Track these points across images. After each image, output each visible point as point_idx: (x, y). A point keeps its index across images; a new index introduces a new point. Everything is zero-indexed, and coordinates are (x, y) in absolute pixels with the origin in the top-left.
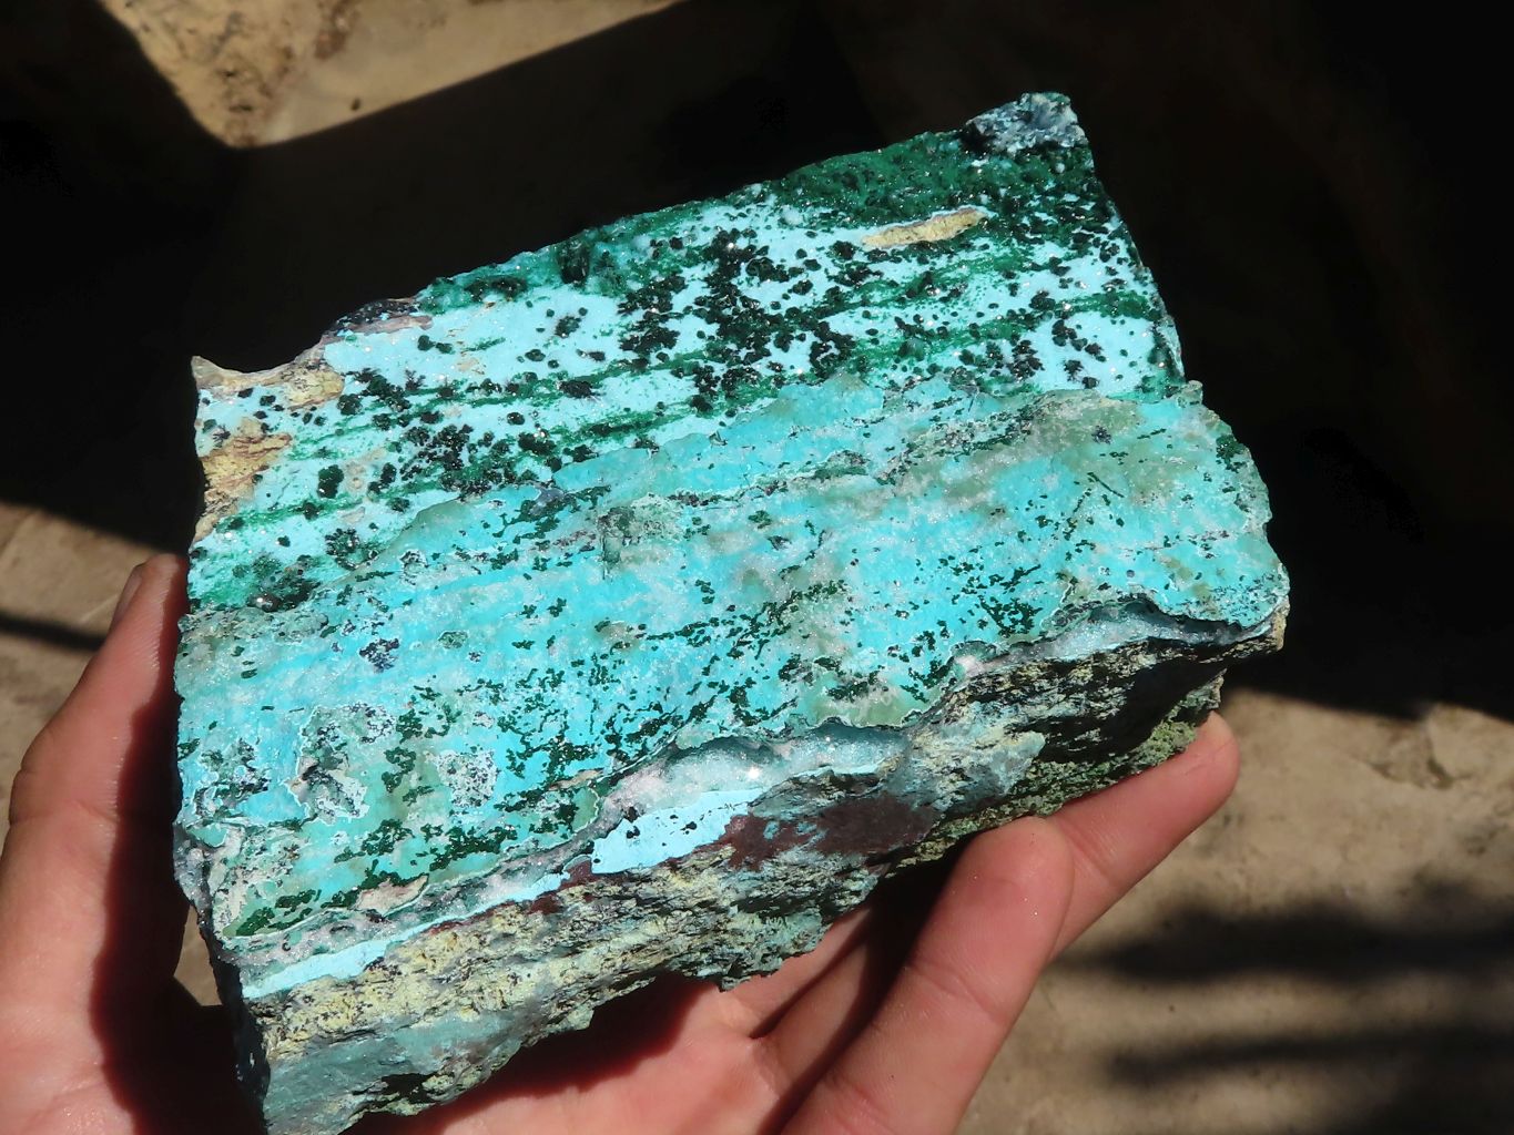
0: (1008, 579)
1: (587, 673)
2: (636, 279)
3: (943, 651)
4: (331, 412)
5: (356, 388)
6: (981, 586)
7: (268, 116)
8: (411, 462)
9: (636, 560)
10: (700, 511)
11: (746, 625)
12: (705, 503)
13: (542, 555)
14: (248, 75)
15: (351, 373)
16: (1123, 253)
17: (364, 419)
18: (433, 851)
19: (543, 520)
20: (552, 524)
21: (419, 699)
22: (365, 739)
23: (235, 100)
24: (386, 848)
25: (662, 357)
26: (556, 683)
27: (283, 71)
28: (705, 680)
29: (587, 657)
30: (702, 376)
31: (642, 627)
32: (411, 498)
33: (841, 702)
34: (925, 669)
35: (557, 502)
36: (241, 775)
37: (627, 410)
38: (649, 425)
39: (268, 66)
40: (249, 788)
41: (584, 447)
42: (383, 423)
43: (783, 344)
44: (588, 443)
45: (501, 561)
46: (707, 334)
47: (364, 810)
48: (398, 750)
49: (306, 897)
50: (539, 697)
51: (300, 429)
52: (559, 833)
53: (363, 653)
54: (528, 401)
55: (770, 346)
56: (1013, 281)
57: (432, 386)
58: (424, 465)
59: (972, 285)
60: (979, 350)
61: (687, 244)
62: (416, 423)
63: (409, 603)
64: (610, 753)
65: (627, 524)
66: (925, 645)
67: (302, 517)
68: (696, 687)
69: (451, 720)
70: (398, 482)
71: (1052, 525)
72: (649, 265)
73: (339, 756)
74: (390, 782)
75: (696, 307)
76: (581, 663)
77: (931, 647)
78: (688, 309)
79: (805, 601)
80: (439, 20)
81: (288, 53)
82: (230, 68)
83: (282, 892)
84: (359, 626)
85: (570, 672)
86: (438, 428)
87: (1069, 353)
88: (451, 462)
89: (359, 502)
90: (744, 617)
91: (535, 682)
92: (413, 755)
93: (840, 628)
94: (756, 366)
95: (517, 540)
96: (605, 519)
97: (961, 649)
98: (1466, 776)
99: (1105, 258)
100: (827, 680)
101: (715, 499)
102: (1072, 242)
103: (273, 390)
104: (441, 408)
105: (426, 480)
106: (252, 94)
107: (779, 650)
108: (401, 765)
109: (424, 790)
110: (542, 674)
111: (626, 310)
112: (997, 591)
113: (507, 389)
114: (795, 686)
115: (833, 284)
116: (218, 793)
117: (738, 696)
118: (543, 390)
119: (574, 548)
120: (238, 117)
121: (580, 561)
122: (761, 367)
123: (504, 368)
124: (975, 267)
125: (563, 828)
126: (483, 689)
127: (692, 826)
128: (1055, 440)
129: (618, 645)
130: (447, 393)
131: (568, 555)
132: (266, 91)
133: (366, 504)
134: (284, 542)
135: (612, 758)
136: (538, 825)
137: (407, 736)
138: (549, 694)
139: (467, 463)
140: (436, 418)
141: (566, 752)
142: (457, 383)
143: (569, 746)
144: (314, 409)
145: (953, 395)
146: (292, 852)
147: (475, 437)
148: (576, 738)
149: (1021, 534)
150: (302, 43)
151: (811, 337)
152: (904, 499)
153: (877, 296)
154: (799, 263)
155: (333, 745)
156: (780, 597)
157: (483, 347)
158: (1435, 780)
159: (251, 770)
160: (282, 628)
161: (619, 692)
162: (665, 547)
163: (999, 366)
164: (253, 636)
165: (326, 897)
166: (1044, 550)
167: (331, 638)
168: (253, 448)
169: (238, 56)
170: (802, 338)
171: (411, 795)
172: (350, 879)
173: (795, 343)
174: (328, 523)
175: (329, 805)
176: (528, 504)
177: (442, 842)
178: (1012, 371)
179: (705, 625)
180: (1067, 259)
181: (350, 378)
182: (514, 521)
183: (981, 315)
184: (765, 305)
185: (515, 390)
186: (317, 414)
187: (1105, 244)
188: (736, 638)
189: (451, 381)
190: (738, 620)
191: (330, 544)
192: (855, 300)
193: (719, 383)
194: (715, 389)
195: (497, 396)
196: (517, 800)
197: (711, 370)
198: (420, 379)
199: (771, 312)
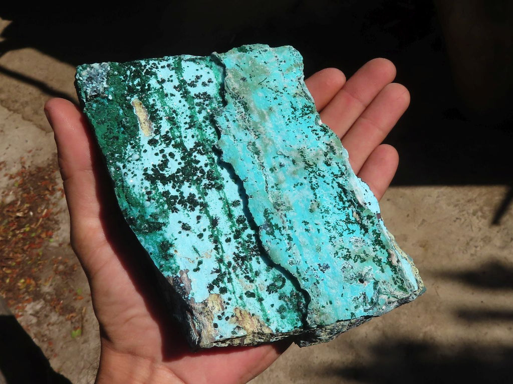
0: (293, 110)
1: (326, 215)
2: (163, 206)
3: (318, 128)
4: (225, 297)
5: (216, 290)
6: (295, 117)
8: (243, 271)
9: (289, 202)
10: (270, 186)
11: (312, 175)
12: (267, 184)
13: (287, 228)
15: (210, 292)
16: (156, 62)
17: (229, 286)
18: (380, 249)
19: (274, 228)
20: (276, 225)
21: (338, 256)
22: (352, 268)
24: (380, 261)
25: (200, 198)
26: (328, 223)
28: (331, 184)
29: (321, 215)
30: (207, 187)
31: (311, 201)
32: (254, 271)
33: (336, 152)
34: (323, 133)
35: (269, 224)
36: (361, 300)
37: (222, 208)
38: (227, 203)
40: (364, 297)
41: (237, 221)
42: (230, 280)
43: (198, 162)
44: (235, 220)
45: (290, 238)
46: (189, 185)
47: (370, 267)
48: (354, 260)
49: (394, 279)
50: (332, 227)
51: (232, 306)
52: (374, 219)
53: (324, 273)
54: (219, 237)
55: (198, 166)
56: (169, 95)
57: (218, 265)
58: (244, 267)
59: (171, 106)
60: (197, 109)
61: (149, 190)
62: (231, 270)
63: (306, 262)
64: (348, 209)
65: (279, 204)
66: (315, 132)
67: (263, 302)
68: (332, 186)
69: (343, 248)
70: (250, 275)
71: (277, 96)
72: (157, 202)
73: (358, 274)
74: (363, 260)
75: (177, 188)
76: (323, 216)
77: (316, 130)
78: (178, 191)
79: (306, 158)
83: (393, 284)
84: (316, 274)
85: (325, 219)
86: (233, 263)
87: (199, 84)
88: (244, 259)
89: (256, 286)
90: (309, 175)
91: (329, 228)
92: (355, 256)
93: (313, 151)
94: (206, 171)
95: (282, 235)
96: (278, 210)
97: (317, 124)
99: (157, 68)
100: (330, 155)
101: (266, 181)
102: (149, 76)
103: (216, 316)
104: (226, 262)
105: (249, 266)
107: (322, 166)
108: (358, 258)
109: (364, 252)
110: (326, 226)
111: (175, 210)
112: (298, 113)
113: (216, 243)
114: (333, 162)
115: (171, 146)
116: (365, 305)
117: (336, 176)
118: (216, 233)
119: (285, 219)
121: (289, 217)
122: (206, 169)
123: (207, 245)
124: (164, 104)
125: (373, 218)
126: (332, 241)
127: (366, 190)
128: (246, 91)
129: (318, 207)
130: (220, 260)
131: (287, 221)
133: (257, 284)
134: (272, 306)
135: (349, 209)
136: (372, 225)
137: (350, 257)
138: (332, 224)
139: (244, 254)
140: (230, 263)
141: (348, 221)
142: (217, 258)
143: (346, 219)
144: (224, 302)
145: (223, 116)
146: (384, 282)
147: (237, 252)
148: (344, 218)
149: (279, 104)
151: (195, 154)
152: (266, 132)
153: (177, 134)
154: (160, 155)
155: (355, 276)
156: (303, 165)
157: (197, 252)
159: (360, 297)
160: (316, 296)
161: (331, 207)
162: (283, 195)
163: (204, 104)
164: (318, 304)
165: (392, 273)
166: (285, 100)
167: (320, 282)
168: (240, 319)
170: (195, 156)
171: (367, 255)
172: (388, 268)
173: (197, 159)
174: (264, 294)
175: (370, 275)
176: (268, 233)
177: (378, 247)
178: (207, 100)
179: (312, 185)
180: (157, 78)
181: (212, 292)
182: (274, 236)
183: (184, 106)
184: (179, 167)
185: (216, 241)
186: (226, 301)
187: (152, 66)
188: (317, 177)
189: (216, 260)
190: (310, 176)
191: (273, 292)
192: (178, 140)
193: (212, 182)
194: (214, 183)
195: (219, 246)
196: (363, 231)
197: (205, 184)
198: (215, 269)
199: (183, 165)
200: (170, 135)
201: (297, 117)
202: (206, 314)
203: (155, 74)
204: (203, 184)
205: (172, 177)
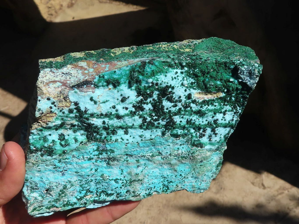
0: (169, 182)
3: (152, 191)
5: (73, 107)
7: (56, 17)
8: (80, 125)
9: (113, 164)
11: (125, 182)
13: (97, 159)
14: (53, 8)
16: (239, 114)
17: (73, 115)
19: (100, 152)
20: (101, 154)
21: (68, 182)
22: (57, 188)
23: (50, 13)
26: (91, 181)
27: (60, 9)
28: (114, 190)
29: (98, 179)
30: (145, 119)
31: (109, 177)
32: (78, 131)
33: (133, 198)
34: (148, 193)
37: (127, 124)
38: (129, 128)
39: (58, 7)
40: (36, 189)
42: (77, 117)
43: (163, 120)
44: (116, 129)
45: (90, 159)
46: (151, 109)
47: (54, 197)
48: (62, 190)
49: (42, 206)
51: (59, 113)
53: (60, 172)
54: (108, 118)
55: (160, 119)
56: (214, 115)
57: (89, 113)
61: (159, 85)
62: (83, 119)
63: (71, 164)
66: (150, 189)
67: (55, 130)
69: (72, 186)
70: (76, 127)
71: (182, 176)
72: (148, 88)
73: (52, 190)
74: (60, 195)
75: (152, 102)
76: (96, 180)
78: (150, 102)
79: (136, 181)
80: (93, 5)
81: (62, 6)
82: (50, 6)
83: (39, 205)
84: (61, 168)
85: (94, 180)
86: (88, 122)
87: (212, 134)
90: (126, 180)
92: (64, 191)
93: (139, 185)
94: (155, 122)
95: (94, 156)
96: (111, 158)
97: (155, 191)
98: (269, 188)
99: (235, 113)
100: (132, 194)
102: (233, 107)
103: (55, 101)
104: (90, 118)
106: (53, 12)
107: (128, 188)
108: (62, 192)
109: (65, 196)
110: (89, 180)
111: (138, 95)
112: (166, 183)
114: (127, 194)
115: (181, 107)
117: (118, 194)
118: (112, 117)
119: (104, 160)
120: (50, 16)
121: (104, 162)
123: (105, 109)
126: (79, 181)
129: (104, 179)
130: (92, 115)
132: (56, 12)
134: (50, 135)
135: (96, 194)
136: (81, 203)
137: (64, 188)
138: (89, 183)
140: (88, 120)
141: (88, 191)
144: (63, 109)
146: (42, 202)
148: (91, 190)
149: (176, 176)
150: (65, 4)
153: (187, 113)
154: (178, 99)
155: (52, 188)
156: (133, 178)
157: (104, 102)
158: (263, 187)
160: (47, 164)
163: (198, 132)
165: (46, 207)
167: (55, 169)
168: (48, 115)
169: (52, 4)
171: (62, 197)
173: (165, 120)
174: (60, 132)
175: (49, 196)
177: (65, 203)
178: (199, 135)
179: (119, 180)
180: (228, 111)
181: (73, 103)
182: (95, 151)
183: (203, 122)
184: (165, 108)
185: (106, 115)
186: (63, 111)
187: (238, 110)
188: (122, 184)
189: (94, 113)
190: (124, 180)
191: (59, 137)
192: (183, 113)
193: (147, 123)
194: (145, 124)
195: (102, 117)
196: (79, 197)
197: (147, 119)
198: (88, 110)
199: (165, 110)
200: (189, 109)
201: (164, 182)
202: (59, 95)
203: (232, 111)
204: (148, 118)
205: (161, 102)
